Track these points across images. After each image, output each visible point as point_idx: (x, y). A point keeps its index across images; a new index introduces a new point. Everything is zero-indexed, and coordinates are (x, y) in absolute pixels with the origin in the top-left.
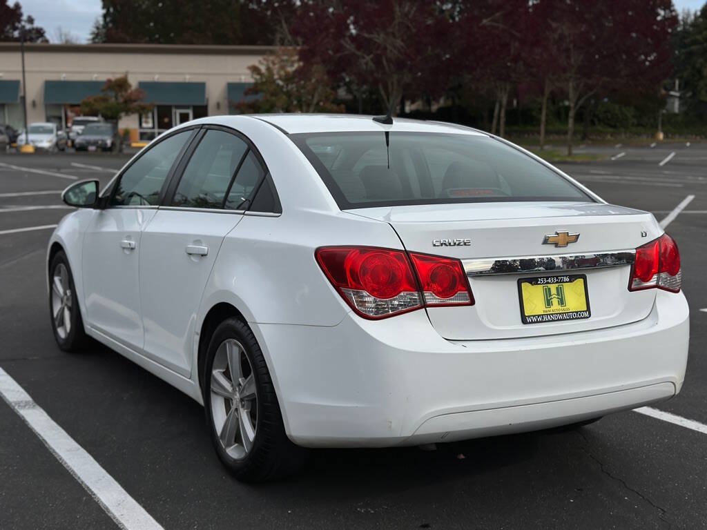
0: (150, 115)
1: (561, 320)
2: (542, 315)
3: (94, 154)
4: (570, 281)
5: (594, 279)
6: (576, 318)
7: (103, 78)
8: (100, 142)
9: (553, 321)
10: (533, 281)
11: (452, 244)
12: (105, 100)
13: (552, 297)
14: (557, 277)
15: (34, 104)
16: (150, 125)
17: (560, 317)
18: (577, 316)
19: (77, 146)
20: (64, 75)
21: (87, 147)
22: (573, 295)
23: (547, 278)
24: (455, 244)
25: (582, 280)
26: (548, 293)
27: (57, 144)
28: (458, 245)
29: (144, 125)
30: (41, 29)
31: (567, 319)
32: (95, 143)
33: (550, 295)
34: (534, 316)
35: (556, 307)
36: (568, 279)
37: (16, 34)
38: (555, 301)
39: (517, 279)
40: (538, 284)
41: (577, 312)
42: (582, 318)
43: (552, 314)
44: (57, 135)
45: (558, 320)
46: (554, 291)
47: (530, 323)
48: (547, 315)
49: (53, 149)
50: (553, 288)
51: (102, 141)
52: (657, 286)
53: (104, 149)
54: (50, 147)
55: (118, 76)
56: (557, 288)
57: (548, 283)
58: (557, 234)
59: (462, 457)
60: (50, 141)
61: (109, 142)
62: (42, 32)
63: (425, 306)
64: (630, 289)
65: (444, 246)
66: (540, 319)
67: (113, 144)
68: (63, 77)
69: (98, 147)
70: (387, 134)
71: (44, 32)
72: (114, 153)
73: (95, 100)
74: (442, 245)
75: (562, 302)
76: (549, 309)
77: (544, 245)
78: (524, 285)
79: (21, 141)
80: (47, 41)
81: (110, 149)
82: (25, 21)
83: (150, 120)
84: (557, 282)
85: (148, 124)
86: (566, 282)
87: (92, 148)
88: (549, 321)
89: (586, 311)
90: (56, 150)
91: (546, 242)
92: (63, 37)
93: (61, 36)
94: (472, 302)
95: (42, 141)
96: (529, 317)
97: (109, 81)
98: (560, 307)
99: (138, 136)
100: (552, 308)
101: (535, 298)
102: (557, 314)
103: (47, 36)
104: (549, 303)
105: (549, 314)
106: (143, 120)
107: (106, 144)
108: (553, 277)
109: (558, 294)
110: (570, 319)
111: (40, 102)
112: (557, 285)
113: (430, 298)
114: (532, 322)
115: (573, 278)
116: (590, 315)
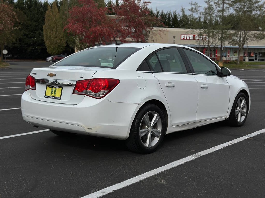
2: (49, 96)
4: (58, 88)
5: (65, 89)
6: (56, 99)
9: (51, 98)
10: (50, 86)
14: (55, 86)
17: (52, 97)
22: (58, 92)
25: (61, 88)
26: (52, 90)
31: (54, 99)
33: (53, 91)
35: (53, 94)
36: (57, 87)
38: (53, 93)
39: (46, 85)
40: (50, 87)
41: (57, 97)
42: (58, 99)
45: (52, 98)
46: (54, 90)
47: (46, 98)
52: (85, 94)
56: (55, 90)
58: (50, 73)
59: (95, 146)
75: (55, 94)
77: (48, 76)
84: (55, 88)
89: (59, 97)
94: (35, 89)
100: (52, 95)
101: (49, 91)
104: (52, 93)
115: (59, 87)
116: (60, 99)
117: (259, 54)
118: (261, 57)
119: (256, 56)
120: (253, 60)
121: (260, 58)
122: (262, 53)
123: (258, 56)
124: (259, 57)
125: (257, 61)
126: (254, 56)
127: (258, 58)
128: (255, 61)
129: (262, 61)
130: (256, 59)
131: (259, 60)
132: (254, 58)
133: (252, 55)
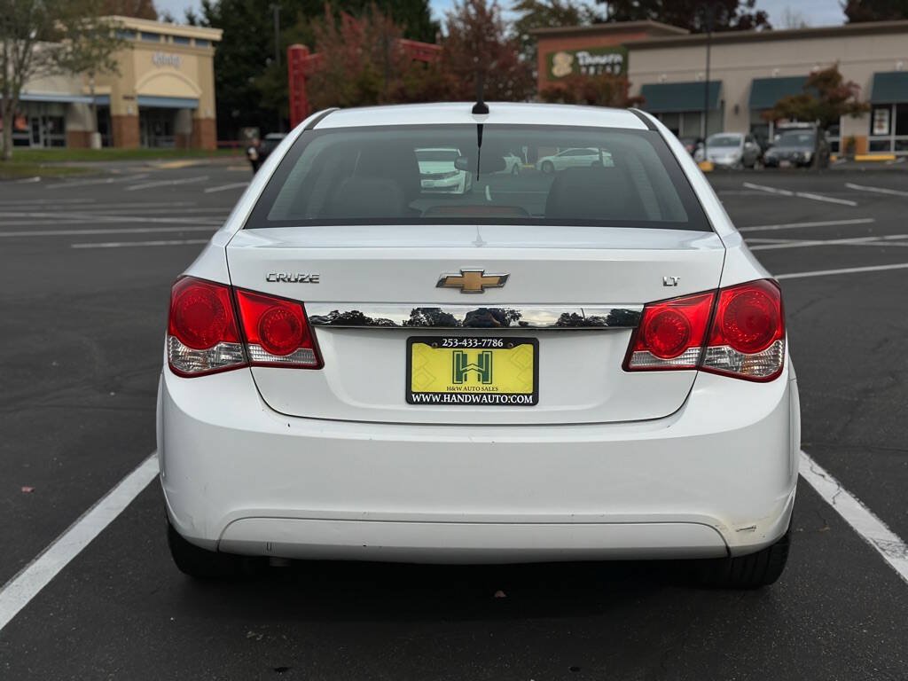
0: (886, 117)
1: (476, 404)
2: (442, 394)
3: (786, 171)
4: (504, 347)
6: (506, 404)
7: (805, 72)
8: (796, 156)
9: (461, 403)
10: (435, 342)
11: (293, 279)
12: (804, 100)
13: (468, 368)
14: (480, 340)
15: (737, 110)
16: (885, 131)
17: (477, 399)
18: (512, 400)
19: (767, 162)
20: (777, 70)
21: (778, 162)
22: (509, 369)
23: (461, 340)
24: (296, 280)
25: (530, 348)
26: (460, 361)
27: (743, 160)
28: (302, 281)
29: (877, 131)
30: (764, 12)
31: (489, 404)
32: (789, 158)
33: (465, 365)
34: (426, 394)
35: (472, 382)
36: (500, 344)
37: (733, 23)
38: (472, 375)
39: (408, 336)
40: (443, 347)
41: (510, 395)
42: (518, 404)
43: (461, 394)
44: (745, 148)
45: (471, 403)
46: (472, 360)
47: (417, 403)
48: (452, 394)
49: (737, 166)
50: (473, 355)
51: (799, 153)
52: (698, 367)
53: (800, 164)
54: (733, 164)
55: (825, 67)
56: (480, 356)
57: (463, 347)
58: (462, 273)
59: (501, 594)
60: (735, 156)
61: (808, 155)
62: (764, 16)
63: (250, 363)
64: (626, 367)
65: (281, 281)
66: (440, 399)
67: (812, 158)
68: (775, 73)
69: (792, 162)
70: (480, 127)
71: (767, 16)
72: (813, 168)
73: (792, 101)
74: (278, 280)
75: (485, 376)
76: (459, 386)
77: (439, 289)
78: (417, 348)
79: (699, 156)
80: (769, 27)
81: (809, 164)
82: (745, 5)
83: (886, 125)
84: (480, 347)
85: (882, 130)
86: (498, 347)
87: (785, 164)
88: (453, 403)
89: (528, 395)
90: (741, 167)
91: (442, 283)
92: (791, 22)
93: (788, 18)
94: (319, 364)
95: (723, 156)
96: (418, 393)
97: (813, 74)
98: (480, 384)
99: (867, 146)
100: (465, 384)
101: (435, 368)
102: (471, 394)
103: (770, 20)
104: (459, 376)
105: (456, 394)
106: (876, 124)
107: (804, 157)
108: (472, 338)
109: (480, 365)
110: (494, 404)
111: (744, 106)
112: (480, 351)
113: (257, 353)
114: (422, 403)
115: (510, 343)
116: (535, 401)
117: (44, 123)
118: (52, 132)
119: (36, 128)
120: (26, 143)
121: (50, 137)
122: (51, 118)
123: (42, 129)
124: (45, 133)
125: (40, 146)
126: (28, 128)
127: (42, 138)
128: (34, 146)
129: (56, 149)
130: (37, 140)
131: (46, 144)
132: (30, 136)
133: (21, 124)
